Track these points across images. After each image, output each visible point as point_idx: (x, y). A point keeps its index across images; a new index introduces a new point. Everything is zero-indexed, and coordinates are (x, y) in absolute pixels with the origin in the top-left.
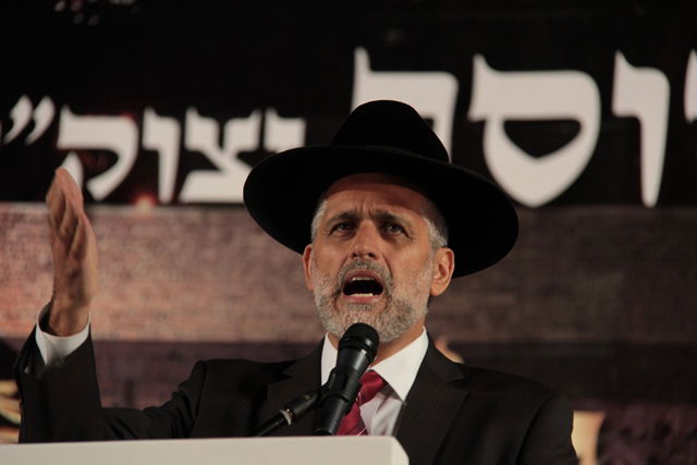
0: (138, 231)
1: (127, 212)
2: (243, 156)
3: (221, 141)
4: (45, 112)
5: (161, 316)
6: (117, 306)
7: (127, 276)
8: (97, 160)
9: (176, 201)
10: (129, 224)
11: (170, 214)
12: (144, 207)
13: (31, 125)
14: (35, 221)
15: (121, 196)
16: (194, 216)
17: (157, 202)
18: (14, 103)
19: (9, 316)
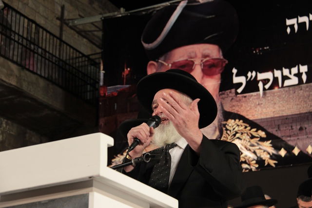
0: (276, 94)
1: (273, 91)
2: (295, 75)
3: (290, 73)
4: (254, 73)
5: (283, 111)
6: (274, 110)
7: (275, 104)
8: (265, 81)
9: (283, 86)
10: (274, 93)
11: (282, 89)
12: (276, 89)
13: (252, 76)
14: (255, 96)
15: (271, 88)
16: (287, 89)
17: (279, 88)
18: (247, 73)
19: (252, 116)
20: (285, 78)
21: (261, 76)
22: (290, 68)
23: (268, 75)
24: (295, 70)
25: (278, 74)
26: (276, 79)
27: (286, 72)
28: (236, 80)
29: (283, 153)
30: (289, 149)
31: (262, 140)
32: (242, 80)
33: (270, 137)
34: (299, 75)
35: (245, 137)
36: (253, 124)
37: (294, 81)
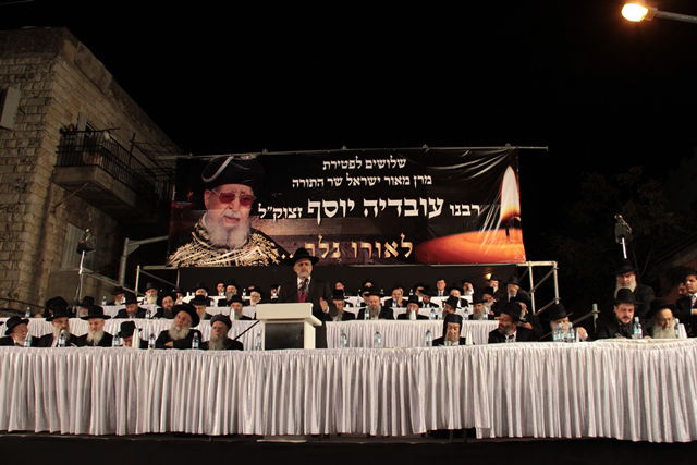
1: (282, 219)
2: (295, 212)
3: (292, 211)
4: (271, 208)
5: (286, 232)
6: (281, 231)
7: (282, 228)
8: (278, 213)
9: (287, 218)
10: (282, 221)
11: (287, 220)
12: (284, 219)
14: (271, 221)
16: (289, 220)
18: (267, 207)
20: (289, 213)
21: (275, 210)
22: (292, 208)
23: (280, 210)
24: (295, 210)
25: (285, 210)
26: (284, 213)
27: (290, 210)
28: (260, 210)
29: (284, 257)
30: (288, 255)
31: (273, 248)
32: (264, 210)
33: (277, 247)
34: (297, 213)
35: (263, 245)
36: (268, 238)
37: (294, 216)
